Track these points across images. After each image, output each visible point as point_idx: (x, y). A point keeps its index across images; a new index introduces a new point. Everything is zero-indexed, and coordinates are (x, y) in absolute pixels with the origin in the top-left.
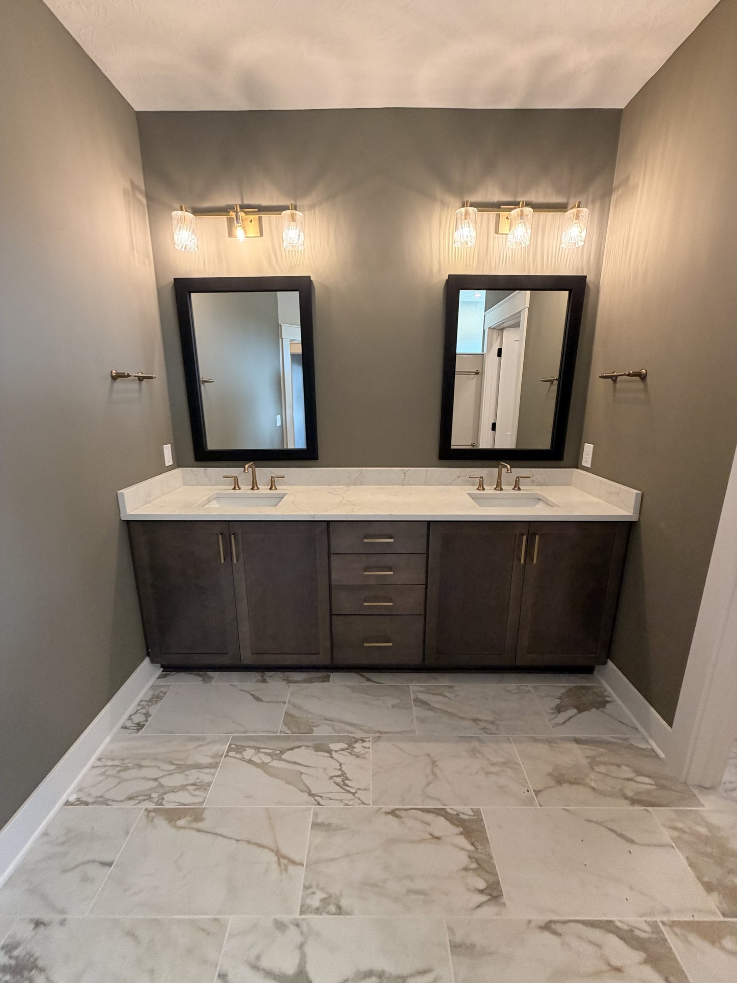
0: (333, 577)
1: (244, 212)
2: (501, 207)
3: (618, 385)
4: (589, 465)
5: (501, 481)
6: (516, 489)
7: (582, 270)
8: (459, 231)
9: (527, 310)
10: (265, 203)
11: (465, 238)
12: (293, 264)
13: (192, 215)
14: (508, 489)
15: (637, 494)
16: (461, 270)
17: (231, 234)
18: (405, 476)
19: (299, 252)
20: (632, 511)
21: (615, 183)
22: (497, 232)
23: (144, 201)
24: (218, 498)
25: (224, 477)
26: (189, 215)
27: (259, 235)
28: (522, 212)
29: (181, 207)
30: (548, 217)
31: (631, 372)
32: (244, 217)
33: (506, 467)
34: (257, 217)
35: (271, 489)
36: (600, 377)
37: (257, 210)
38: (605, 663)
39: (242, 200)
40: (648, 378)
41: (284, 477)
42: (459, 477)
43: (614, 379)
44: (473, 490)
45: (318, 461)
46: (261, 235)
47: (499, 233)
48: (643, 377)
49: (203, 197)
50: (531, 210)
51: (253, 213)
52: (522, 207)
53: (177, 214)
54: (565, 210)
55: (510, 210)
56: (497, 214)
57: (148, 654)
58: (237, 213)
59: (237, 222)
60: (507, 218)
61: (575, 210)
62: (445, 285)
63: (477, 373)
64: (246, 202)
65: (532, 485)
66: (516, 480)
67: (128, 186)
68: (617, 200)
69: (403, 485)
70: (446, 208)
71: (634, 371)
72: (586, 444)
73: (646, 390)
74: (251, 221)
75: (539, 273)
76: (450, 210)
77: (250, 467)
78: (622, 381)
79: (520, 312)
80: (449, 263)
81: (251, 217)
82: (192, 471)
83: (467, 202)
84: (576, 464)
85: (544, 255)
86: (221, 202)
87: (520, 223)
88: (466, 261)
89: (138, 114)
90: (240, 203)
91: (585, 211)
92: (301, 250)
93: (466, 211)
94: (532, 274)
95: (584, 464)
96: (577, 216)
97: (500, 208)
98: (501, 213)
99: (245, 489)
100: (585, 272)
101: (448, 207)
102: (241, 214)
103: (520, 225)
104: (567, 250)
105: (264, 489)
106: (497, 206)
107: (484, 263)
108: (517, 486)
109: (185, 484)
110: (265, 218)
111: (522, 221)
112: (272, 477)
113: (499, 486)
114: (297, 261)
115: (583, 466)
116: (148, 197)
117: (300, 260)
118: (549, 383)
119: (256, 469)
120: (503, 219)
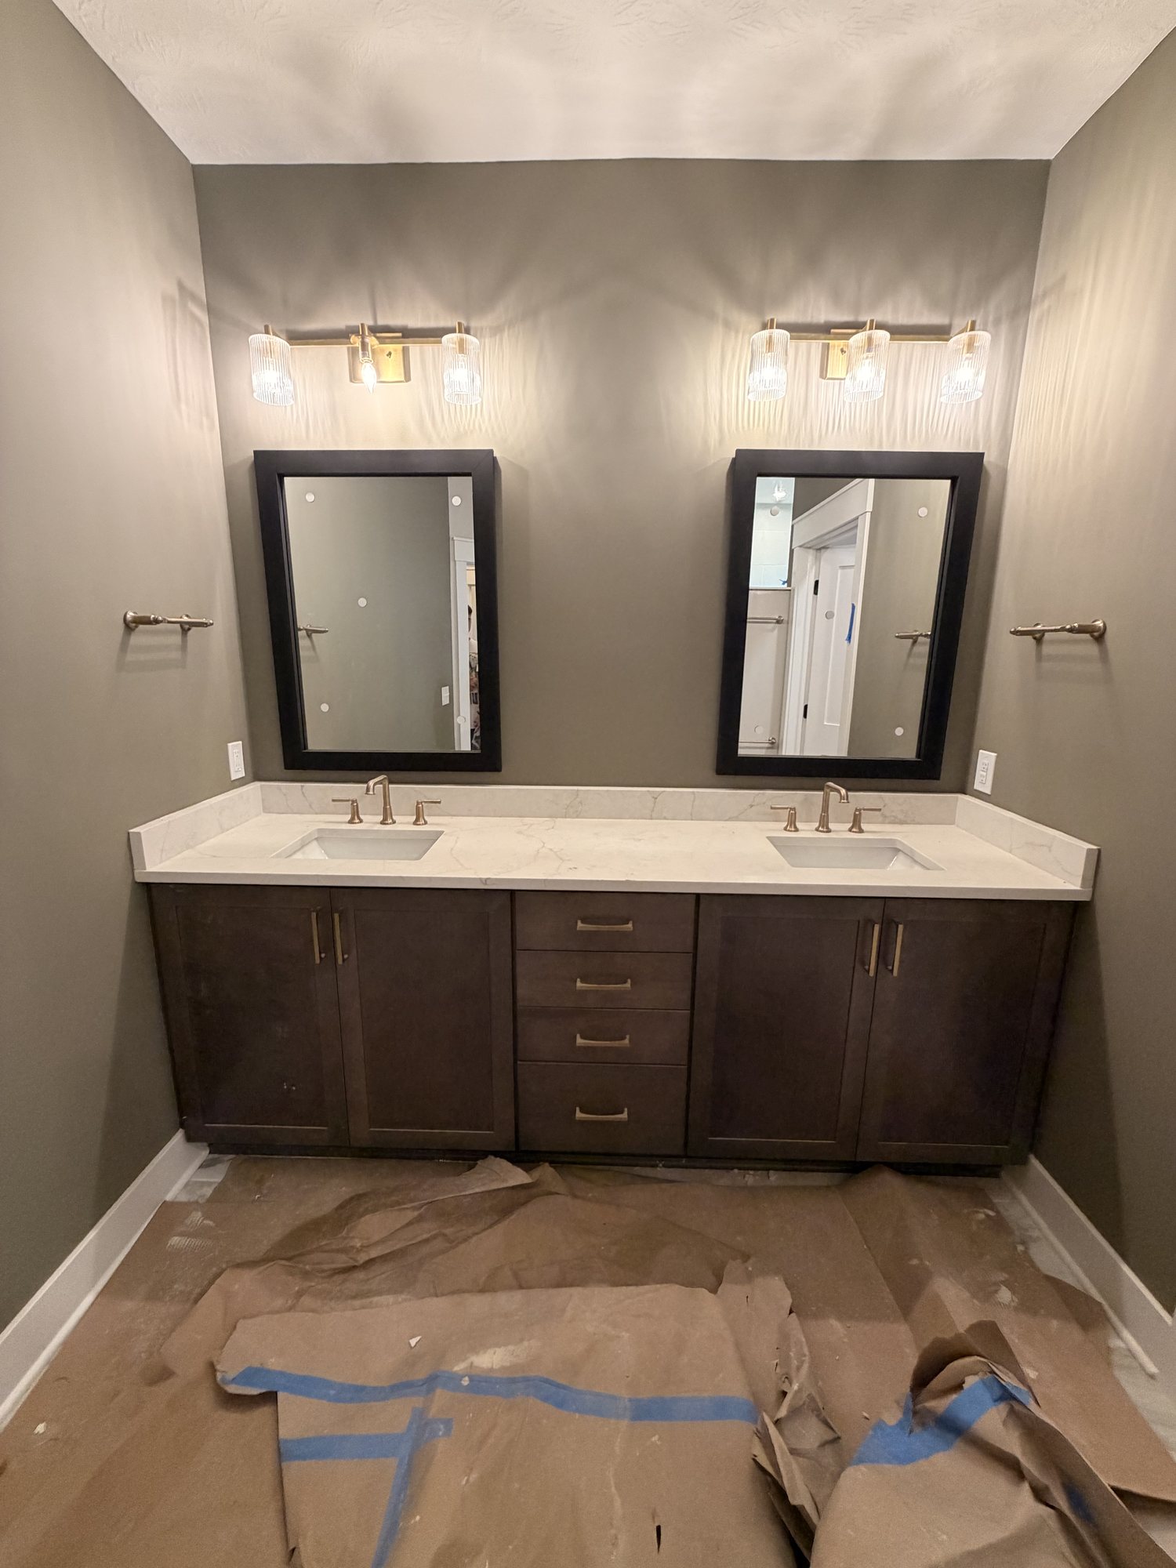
0: (520, 992)
1: (377, 338)
2: (832, 331)
3: (1046, 649)
4: (987, 790)
5: (828, 815)
6: (854, 830)
7: (976, 442)
8: (756, 374)
9: (868, 516)
10: (414, 322)
11: (767, 385)
12: (462, 429)
13: (286, 343)
14: (840, 829)
15: (1089, 850)
16: (757, 442)
17: (354, 377)
18: (655, 803)
19: (474, 407)
20: (1079, 881)
21: (1037, 290)
22: (823, 373)
23: (204, 318)
24: (321, 837)
25: (333, 801)
26: (280, 343)
27: (403, 379)
28: (870, 340)
29: (266, 328)
30: (917, 348)
31: (1076, 625)
32: (376, 347)
33: (839, 791)
34: (400, 346)
35: (415, 823)
36: (1011, 632)
37: (400, 335)
38: (1024, 1162)
39: (375, 319)
40: (1108, 636)
41: (439, 802)
42: (752, 806)
43: (1038, 637)
44: (778, 829)
45: (501, 773)
46: (408, 378)
47: (828, 376)
48: (1099, 636)
49: (306, 313)
50: (888, 335)
51: (393, 341)
52: (871, 328)
53: (259, 339)
54: (946, 337)
55: (847, 337)
56: (823, 343)
57: (182, 1125)
58: (363, 338)
59: (364, 355)
60: (842, 351)
61: (965, 336)
62: (729, 469)
63: (778, 622)
64: (381, 322)
65: (883, 823)
66: (855, 815)
67: (174, 291)
68: (1040, 321)
69: (651, 819)
70: (733, 334)
71: (1081, 623)
72: (981, 751)
73: (1104, 657)
74: (390, 354)
75: (898, 449)
76: (740, 336)
77: (380, 782)
78: (1052, 642)
79: (857, 518)
80: (737, 429)
81: (390, 347)
82: (279, 788)
83: (772, 320)
84: (963, 787)
85: (907, 415)
86: (340, 323)
87: (867, 357)
88: (768, 428)
89: (196, 169)
90: (371, 323)
91: (983, 337)
92: (476, 405)
93: (770, 337)
94: (885, 449)
95: (977, 787)
96: (970, 345)
97: (829, 333)
98: (831, 342)
99: (371, 821)
100: (981, 447)
101: (737, 332)
102: (371, 341)
103: (867, 361)
104: (949, 408)
105: (404, 823)
106: (825, 330)
107: (799, 431)
108: (856, 824)
109: (267, 810)
110: (415, 349)
111: (870, 354)
112: (418, 803)
113: (824, 825)
114: (469, 425)
115: (976, 790)
116: (211, 310)
117: (474, 421)
118: (911, 640)
119: (390, 786)
120: (835, 354)
